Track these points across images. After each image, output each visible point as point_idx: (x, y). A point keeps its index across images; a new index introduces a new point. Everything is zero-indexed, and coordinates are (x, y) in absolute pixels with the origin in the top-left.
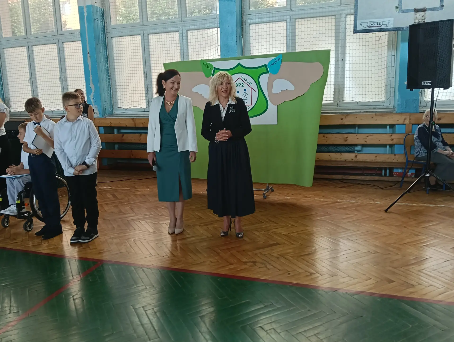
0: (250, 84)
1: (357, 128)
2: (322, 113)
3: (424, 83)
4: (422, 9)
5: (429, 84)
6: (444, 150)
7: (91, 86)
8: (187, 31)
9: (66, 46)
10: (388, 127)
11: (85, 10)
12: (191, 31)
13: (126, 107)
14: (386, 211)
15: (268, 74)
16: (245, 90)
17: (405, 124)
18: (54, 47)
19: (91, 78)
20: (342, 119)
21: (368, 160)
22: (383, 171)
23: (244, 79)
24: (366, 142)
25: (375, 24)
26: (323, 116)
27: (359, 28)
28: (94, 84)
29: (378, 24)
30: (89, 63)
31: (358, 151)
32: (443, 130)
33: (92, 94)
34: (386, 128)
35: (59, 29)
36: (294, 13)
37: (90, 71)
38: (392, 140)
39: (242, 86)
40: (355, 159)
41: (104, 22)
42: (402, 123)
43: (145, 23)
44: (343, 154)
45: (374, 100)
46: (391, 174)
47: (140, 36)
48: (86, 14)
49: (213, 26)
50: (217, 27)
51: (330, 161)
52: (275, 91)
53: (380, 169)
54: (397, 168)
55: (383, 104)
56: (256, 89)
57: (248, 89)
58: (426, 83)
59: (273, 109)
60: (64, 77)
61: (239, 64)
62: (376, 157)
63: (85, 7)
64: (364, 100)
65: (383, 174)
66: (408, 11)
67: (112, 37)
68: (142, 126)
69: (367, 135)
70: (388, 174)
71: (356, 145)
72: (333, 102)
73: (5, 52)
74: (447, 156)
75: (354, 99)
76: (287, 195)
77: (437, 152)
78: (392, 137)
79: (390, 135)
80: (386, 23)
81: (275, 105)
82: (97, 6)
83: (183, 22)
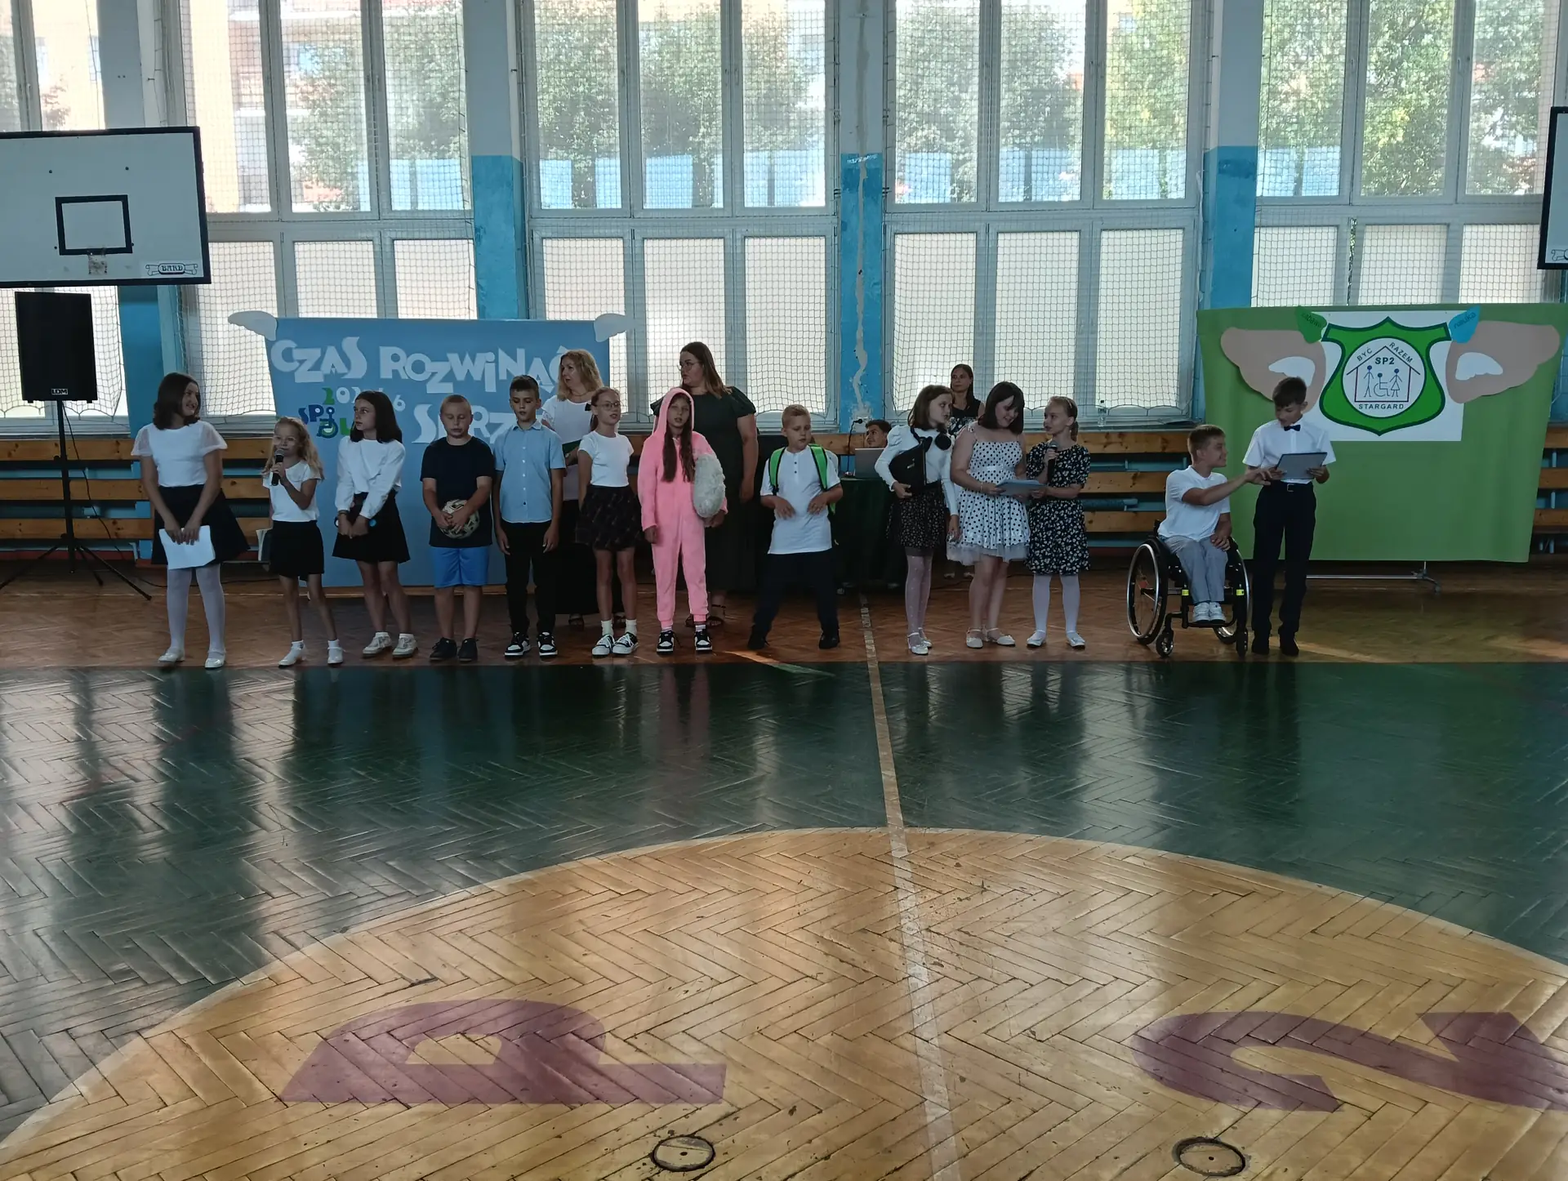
0: (1409, 359)
7: (857, 354)
8: (1096, 230)
11: (862, 164)
15: (1448, 343)
16: (1397, 371)
18: (714, 248)
19: (859, 334)
23: (1397, 349)
27: (1548, 260)
28: (865, 348)
33: (860, 372)
37: (861, 316)
39: (1391, 363)
47: (973, 236)
48: (863, 175)
52: (1462, 374)
56: (1421, 369)
57: (1403, 369)
59: (1454, 411)
61: (1388, 320)
67: (896, 235)
73: (548, 250)
81: (1457, 400)
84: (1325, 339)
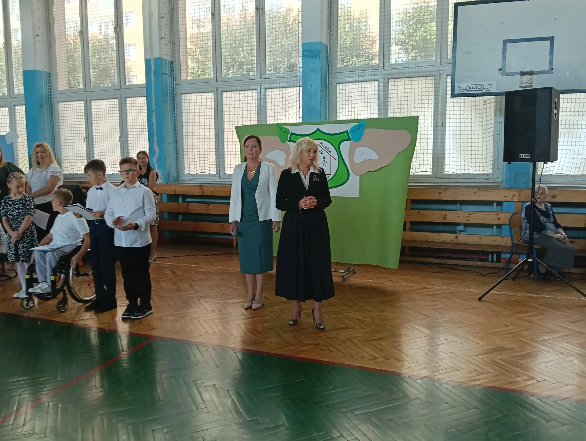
0: (330, 151)
1: (458, 205)
2: (409, 186)
3: (522, 156)
4: (529, 72)
5: (527, 157)
6: (555, 233)
7: (155, 148)
8: (266, 89)
9: (129, 101)
10: (495, 204)
11: (152, 63)
12: (270, 90)
13: (193, 173)
14: (480, 299)
15: (350, 141)
16: (324, 158)
17: (514, 202)
18: (115, 103)
19: (155, 139)
20: (440, 193)
21: (471, 243)
22: (490, 256)
23: (324, 146)
24: (468, 221)
25: (475, 87)
26: (411, 190)
27: (456, 92)
28: (158, 145)
29: (479, 87)
30: (154, 120)
31: (460, 231)
32: (555, 210)
33: (156, 156)
34: (493, 205)
35: (122, 83)
36: (386, 72)
37: (155, 131)
38: (499, 219)
39: (321, 153)
40: (455, 240)
41: (173, 76)
42: (510, 200)
43: (219, 79)
44: (441, 234)
45: (478, 172)
46: (499, 260)
47: (213, 93)
48: (153, 68)
49: (295, 85)
50: (299, 86)
51: (426, 242)
52: (357, 160)
53: (486, 253)
54: (505, 253)
55: (488, 177)
56: (337, 158)
57: (328, 157)
58: (524, 156)
59: (354, 180)
60: (125, 137)
61: (318, 129)
62: (480, 238)
63: (152, 59)
64: (466, 172)
65: (490, 260)
66: (513, 74)
67: (181, 94)
68: (210, 194)
69: (470, 213)
70: (495, 260)
71: (458, 224)
72: (431, 173)
73: (60, 107)
74: (558, 239)
75: (455, 171)
76: (370, 278)
77: (546, 235)
78: (499, 216)
79: (497, 213)
80: (488, 87)
81: (356, 174)
82: (166, 59)
83: (261, 80)
84: (290, 141)
